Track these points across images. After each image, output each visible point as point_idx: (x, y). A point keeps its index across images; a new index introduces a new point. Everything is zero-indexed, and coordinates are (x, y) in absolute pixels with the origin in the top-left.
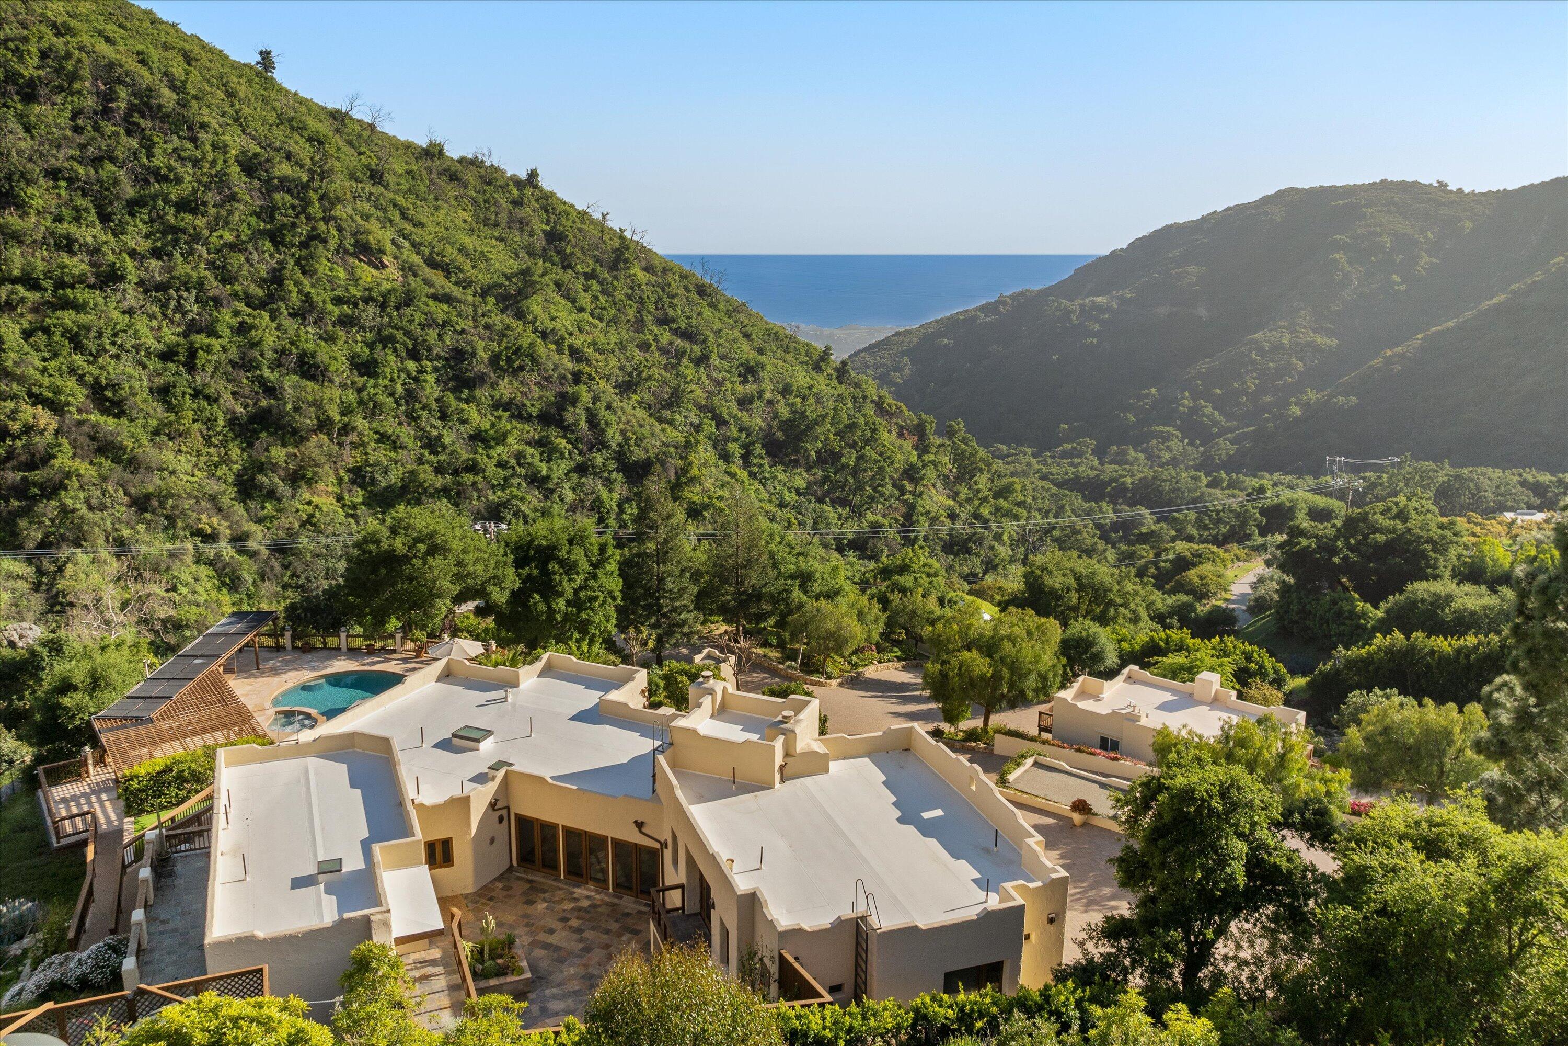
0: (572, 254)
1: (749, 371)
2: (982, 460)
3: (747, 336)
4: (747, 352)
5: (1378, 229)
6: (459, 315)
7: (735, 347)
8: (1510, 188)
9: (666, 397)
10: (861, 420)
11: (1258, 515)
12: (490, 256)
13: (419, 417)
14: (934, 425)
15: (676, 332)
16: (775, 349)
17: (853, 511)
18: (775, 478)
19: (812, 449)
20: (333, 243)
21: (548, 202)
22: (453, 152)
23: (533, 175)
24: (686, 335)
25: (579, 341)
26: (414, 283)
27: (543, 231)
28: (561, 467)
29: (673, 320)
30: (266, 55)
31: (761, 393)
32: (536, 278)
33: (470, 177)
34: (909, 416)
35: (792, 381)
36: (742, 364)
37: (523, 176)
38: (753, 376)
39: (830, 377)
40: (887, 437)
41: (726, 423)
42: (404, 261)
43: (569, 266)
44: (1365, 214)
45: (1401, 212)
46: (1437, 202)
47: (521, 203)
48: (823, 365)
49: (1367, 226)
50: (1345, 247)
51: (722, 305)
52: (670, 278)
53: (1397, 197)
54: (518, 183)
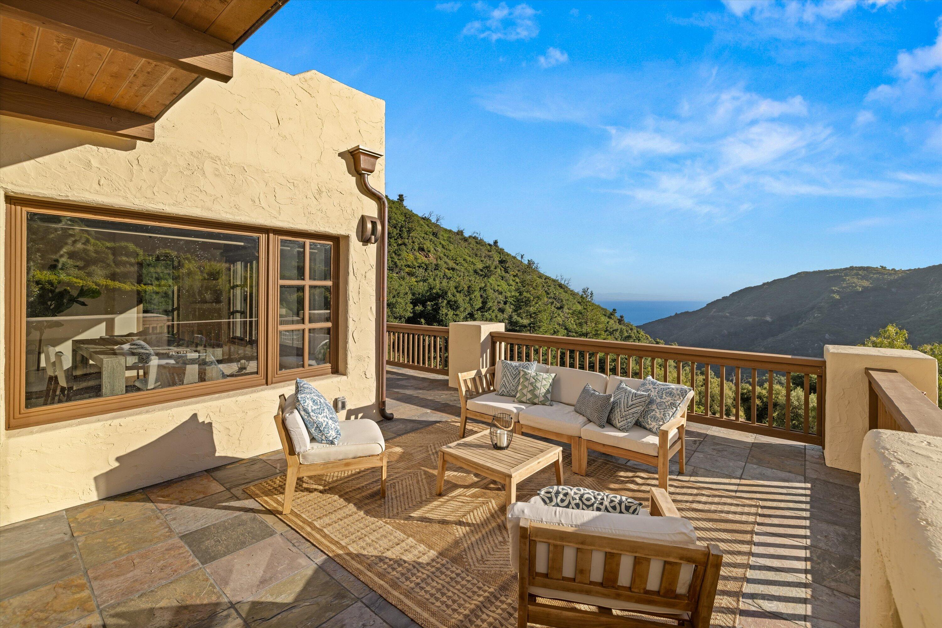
0: (508, 267)
5: (854, 285)
12: (475, 263)
20: (410, 247)
21: (501, 252)
22: (467, 234)
23: (496, 242)
26: (439, 262)
27: (499, 260)
30: (401, 196)
32: (492, 269)
33: (473, 242)
37: (492, 243)
43: (507, 272)
44: (845, 279)
45: (863, 278)
46: (883, 274)
47: (490, 251)
48: (612, 317)
49: (847, 284)
50: (838, 292)
51: (569, 292)
52: (547, 280)
53: (860, 272)
54: (490, 245)
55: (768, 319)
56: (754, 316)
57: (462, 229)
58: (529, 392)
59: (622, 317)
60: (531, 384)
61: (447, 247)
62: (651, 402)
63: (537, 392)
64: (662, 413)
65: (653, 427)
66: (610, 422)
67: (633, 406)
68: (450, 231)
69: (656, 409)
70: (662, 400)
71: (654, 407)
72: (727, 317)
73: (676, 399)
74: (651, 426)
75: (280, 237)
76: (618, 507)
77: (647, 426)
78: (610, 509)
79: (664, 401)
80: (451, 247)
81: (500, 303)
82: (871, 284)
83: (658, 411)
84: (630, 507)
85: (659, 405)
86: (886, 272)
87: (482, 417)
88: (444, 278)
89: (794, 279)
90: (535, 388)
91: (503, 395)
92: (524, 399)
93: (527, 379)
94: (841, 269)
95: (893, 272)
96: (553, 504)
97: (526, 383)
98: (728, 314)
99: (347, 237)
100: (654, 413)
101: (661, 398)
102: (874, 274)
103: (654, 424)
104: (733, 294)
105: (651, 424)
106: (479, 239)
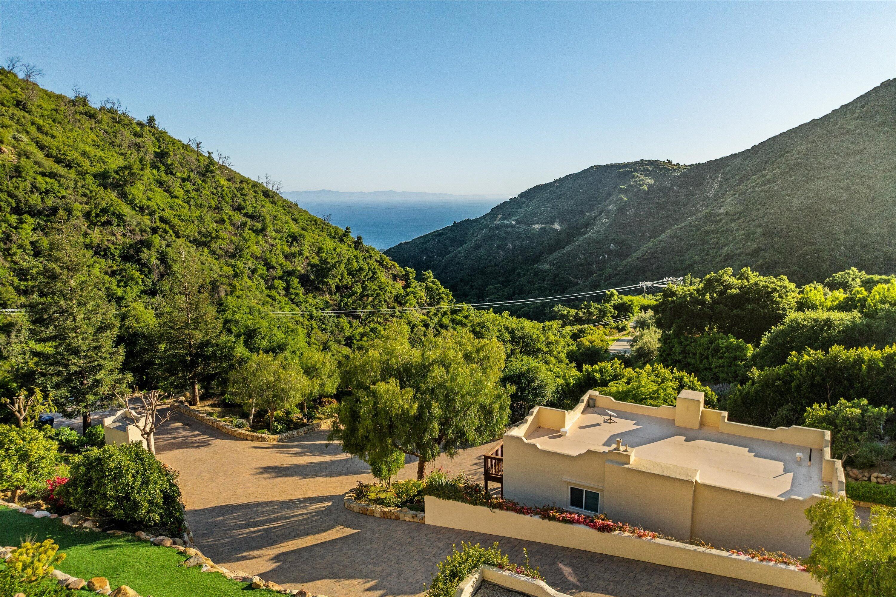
0: (172, 164)
1: (294, 239)
2: (443, 293)
3: (295, 220)
4: (294, 228)
5: (641, 183)
6: (61, 186)
7: (286, 225)
8: (701, 163)
9: (232, 251)
10: (366, 267)
11: (612, 310)
12: (106, 160)
13: (15, 253)
14: (414, 275)
15: (246, 215)
16: (314, 229)
17: (361, 323)
18: (306, 302)
19: (332, 282)
21: (160, 136)
23: (151, 120)
24: (252, 217)
25: (168, 214)
26: (25, 163)
27: (155, 152)
28: (133, 291)
29: (243, 208)
31: (301, 253)
33: (106, 118)
34: (398, 269)
35: (324, 246)
36: (289, 235)
37: (144, 120)
38: (297, 242)
39: (350, 246)
40: (383, 277)
41: (274, 268)
42: (21, 149)
43: (171, 173)
44: (634, 176)
45: (650, 174)
46: (668, 170)
47: (140, 136)
48: (345, 239)
49: (636, 181)
50: (626, 192)
51: (280, 203)
52: (244, 185)
53: (649, 167)
54: (140, 124)
56: (542, 224)
57: (82, 95)
59: (359, 238)
61: (47, 129)
68: (60, 98)
72: (512, 226)
80: (57, 131)
81: (145, 231)
82: (656, 181)
86: (671, 167)
88: (32, 192)
89: (586, 175)
94: (632, 163)
95: (677, 167)
98: (513, 222)
102: (661, 169)
104: (522, 195)
106: (120, 112)
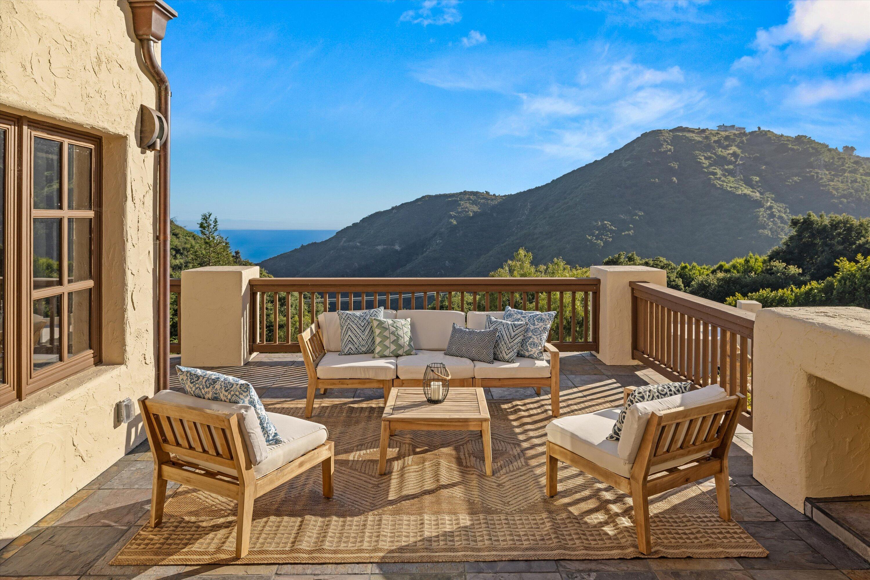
5: (467, 210)
44: (460, 204)
45: (474, 203)
46: (487, 199)
49: (462, 208)
50: (455, 217)
53: (471, 197)
55: (397, 247)
56: (384, 245)
58: (392, 342)
60: (393, 333)
62: (527, 330)
63: (401, 342)
64: (539, 338)
65: (534, 353)
66: (496, 358)
67: (516, 337)
69: (533, 336)
70: (535, 327)
71: (530, 334)
72: (357, 247)
73: (547, 323)
74: (532, 353)
75: (34, 133)
76: (680, 389)
77: (527, 354)
78: (677, 392)
79: (538, 327)
82: (479, 209)
83: (535, 337)
84: (686, 387)
85: (534, 331)
86: (489, 197)
87: (343, 384)
89: (419, 203)
90: (398, 337)
91: (350, 354)
92: (386, 353)
93: (386, 329)
94: (457, 194)
95: (494, 197)
96: (645, 400)
97: (386, 333)
98: (358, 244)
99: (124, 138)
100: (532, 340)
101: (534, 324)
102: (482, 199)
103: (534, 350)
105: (531, 351)
